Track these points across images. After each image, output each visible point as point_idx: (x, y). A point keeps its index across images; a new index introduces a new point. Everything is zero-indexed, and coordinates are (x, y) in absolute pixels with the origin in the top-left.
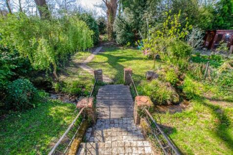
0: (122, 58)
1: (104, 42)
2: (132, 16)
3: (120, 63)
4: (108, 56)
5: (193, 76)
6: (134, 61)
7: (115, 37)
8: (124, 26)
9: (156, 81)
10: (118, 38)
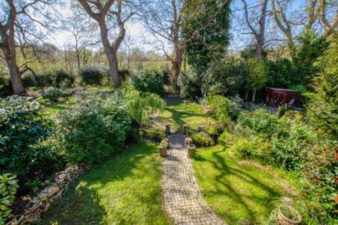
0: (184, 113)
1: (168, 93)
2: (195, 74)
3: (183, 119)
4: (172, 111)
5: (228, 130)
6: (194, 117)
7: (179, 90)
8: (188, 82)
9: (201, 133)
10: (182, 91)
